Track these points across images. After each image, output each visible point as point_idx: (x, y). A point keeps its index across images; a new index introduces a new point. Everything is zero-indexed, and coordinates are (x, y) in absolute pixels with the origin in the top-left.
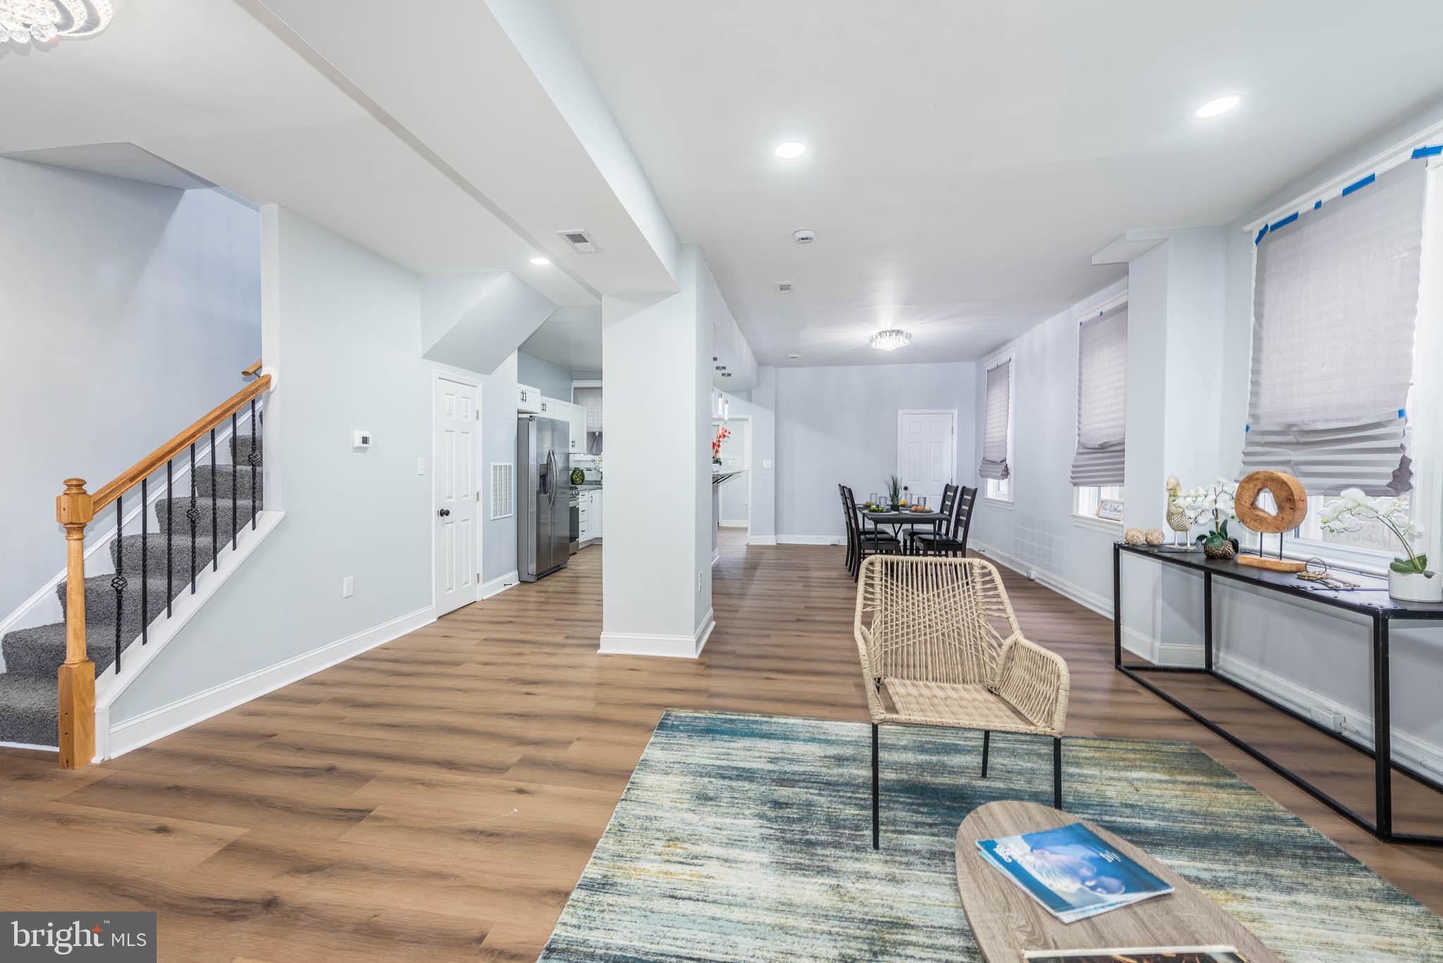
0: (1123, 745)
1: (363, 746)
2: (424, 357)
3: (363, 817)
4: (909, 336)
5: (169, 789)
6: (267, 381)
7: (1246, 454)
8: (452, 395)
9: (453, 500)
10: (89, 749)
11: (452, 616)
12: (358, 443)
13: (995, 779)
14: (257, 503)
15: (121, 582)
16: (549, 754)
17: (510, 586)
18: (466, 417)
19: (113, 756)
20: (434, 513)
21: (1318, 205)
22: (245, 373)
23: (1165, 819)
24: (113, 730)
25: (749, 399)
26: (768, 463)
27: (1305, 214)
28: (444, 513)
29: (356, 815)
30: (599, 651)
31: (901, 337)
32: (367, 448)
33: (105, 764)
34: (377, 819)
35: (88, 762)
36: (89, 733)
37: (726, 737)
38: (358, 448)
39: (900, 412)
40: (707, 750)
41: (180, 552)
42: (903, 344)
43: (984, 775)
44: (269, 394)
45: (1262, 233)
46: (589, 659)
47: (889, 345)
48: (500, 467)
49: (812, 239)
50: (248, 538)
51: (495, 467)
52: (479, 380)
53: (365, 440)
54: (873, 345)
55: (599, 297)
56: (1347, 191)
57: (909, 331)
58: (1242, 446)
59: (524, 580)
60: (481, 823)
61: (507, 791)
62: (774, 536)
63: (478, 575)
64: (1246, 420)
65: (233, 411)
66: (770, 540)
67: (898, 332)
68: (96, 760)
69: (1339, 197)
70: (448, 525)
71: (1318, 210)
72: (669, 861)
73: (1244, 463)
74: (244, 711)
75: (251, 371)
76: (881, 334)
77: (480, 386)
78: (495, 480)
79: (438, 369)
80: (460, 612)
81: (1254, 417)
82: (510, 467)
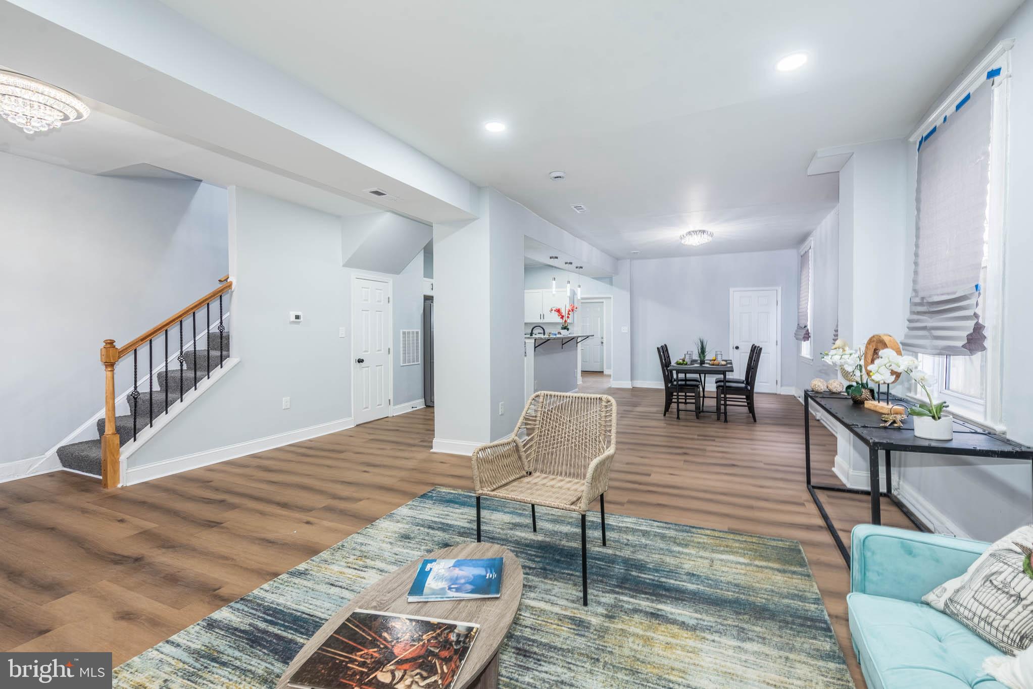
0: (739, 538)
1: (249, 491)
2: (344, 266)
3: (215, 526)
4: (711, 235)
5: (140, 502)
6: (230, 286)
7: (910, 321)
8: (368, 288)
9: (369, 353)
10: (116, 480)
11: (366, 425)
12: (293, 319)
13: (610, 547)
14: (224, 353)
15: (136, 394)
16: (342, 505)
17: (416, 409)
18: (379, 301)
19: (129, 484)
20: (353, 361)
21: (945, 119)
22: (220, 281)
23: (710, 586)
24: (129, 471)
25: (611, 283)
26: (626, 329)
27: (939, 127)
28: (360, 361)
29: (211, 524)
30: (431, 451)
31: (705, 235)
32: (300, 322)
33: (123, 488)
34: (223, 528)
35: (116, 486)
36: (116, 471)
37: (456, 506)
38: (293, 322)
39: (731, 290)
40: (438, 512)
41: (174, 378)
42: (707, 241)
43: (604, 544)
44: (232, 292)
45: (921, 143)
46: (421, 455)
47: (695, 241)
48: (409, 333)
49: (563, 177)
50: (217, 373)
51: (404, 333)
52: (390, 279)
53: (297, 317)
54: (683, 242)
55: (430, 226)
56: (958, 107)
57: (710, 230)
58: (908, 315)
59: (428, 404)
60: (270, 536)
61: (300, 521)
62: (630, 382)
63: (389, 400)
64: (910, 293)
65: (207, 302)
66: (627, 384)
67: (704, 232)
68: (119, 486)
69: (953, 113)
70: (364, 369)
71: (946, 123)
72: (349, 567)
73: (908, 328)
74: (209, 469)
75: (223, 280)
76: (689, 233)
77: (391, 282)
78: (404, 341)
79: (354, 273)
80: (374, 423)
81: (915, 291)
82: (417, 333)
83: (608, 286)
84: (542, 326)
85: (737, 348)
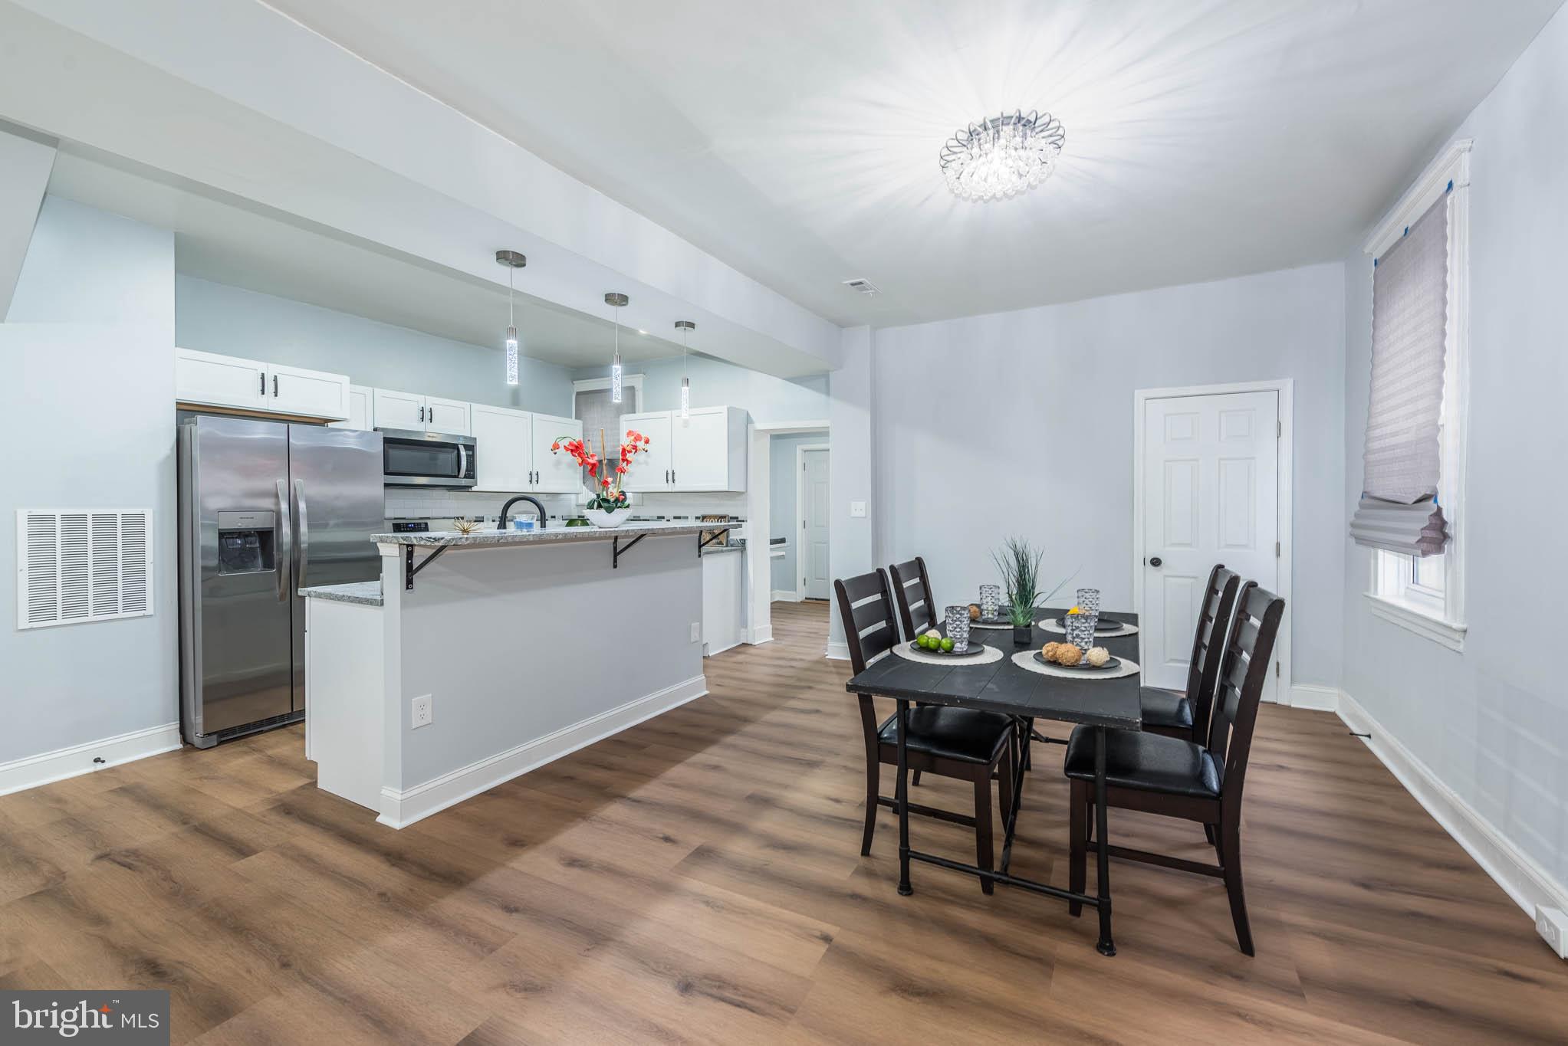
39: (1140, 395)
83: (823, 397)
84: (540, 499)
85: (1156, 562)
